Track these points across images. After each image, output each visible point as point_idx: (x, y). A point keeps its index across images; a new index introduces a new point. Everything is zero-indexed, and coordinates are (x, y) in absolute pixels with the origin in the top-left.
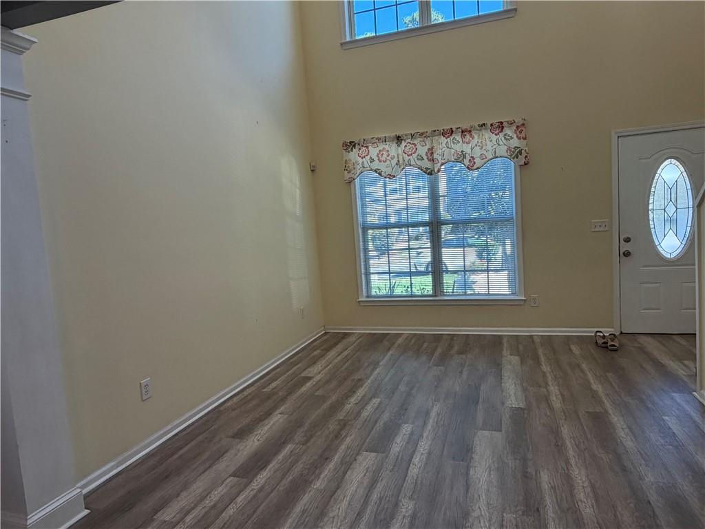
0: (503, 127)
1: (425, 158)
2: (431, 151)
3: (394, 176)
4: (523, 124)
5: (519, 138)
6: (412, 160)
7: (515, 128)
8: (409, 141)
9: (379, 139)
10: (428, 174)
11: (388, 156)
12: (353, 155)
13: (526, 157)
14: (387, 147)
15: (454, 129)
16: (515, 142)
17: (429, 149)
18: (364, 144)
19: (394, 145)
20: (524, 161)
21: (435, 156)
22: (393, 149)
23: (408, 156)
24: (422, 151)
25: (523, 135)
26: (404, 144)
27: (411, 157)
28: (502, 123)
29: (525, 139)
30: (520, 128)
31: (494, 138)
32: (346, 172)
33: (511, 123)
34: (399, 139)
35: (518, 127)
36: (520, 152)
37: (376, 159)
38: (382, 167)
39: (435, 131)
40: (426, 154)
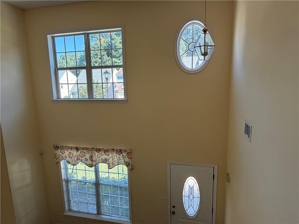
0: (122, 152)
1: (89, 159)
2: (91, 157)
3: (76, 165)
4: (130, 152)
5: (129, 158)
6: (83, 159)
7: (127, 154)
8: (82, 151)
9: (69, 147)
10: (90, 167)
11: (73, 156)
12: (58, 152)
13: (132, 166)
14: (72, 152)
15: (101, 149)
16: (127, 160)
17: (90, 156)
18: (63, 148)
19: (75, 151)
20: (131, 169)
21: (93, 159)
22: (75, 153)
23: (81, 157)
24: (88, 156)
25: (130, 157)
26: (79, 152)
27: (83, 158)
28: (121, 150)
29: (131, 158)
30: (129, 154)
31: (118, 156)
32: (55, 159)
33: (125, 151)
34: (77, 149)
35: (128, 153)
36: (129, 164)
37: (67, 156)
38: (70, 160)
39: (93, 148)
40: (90, 158)
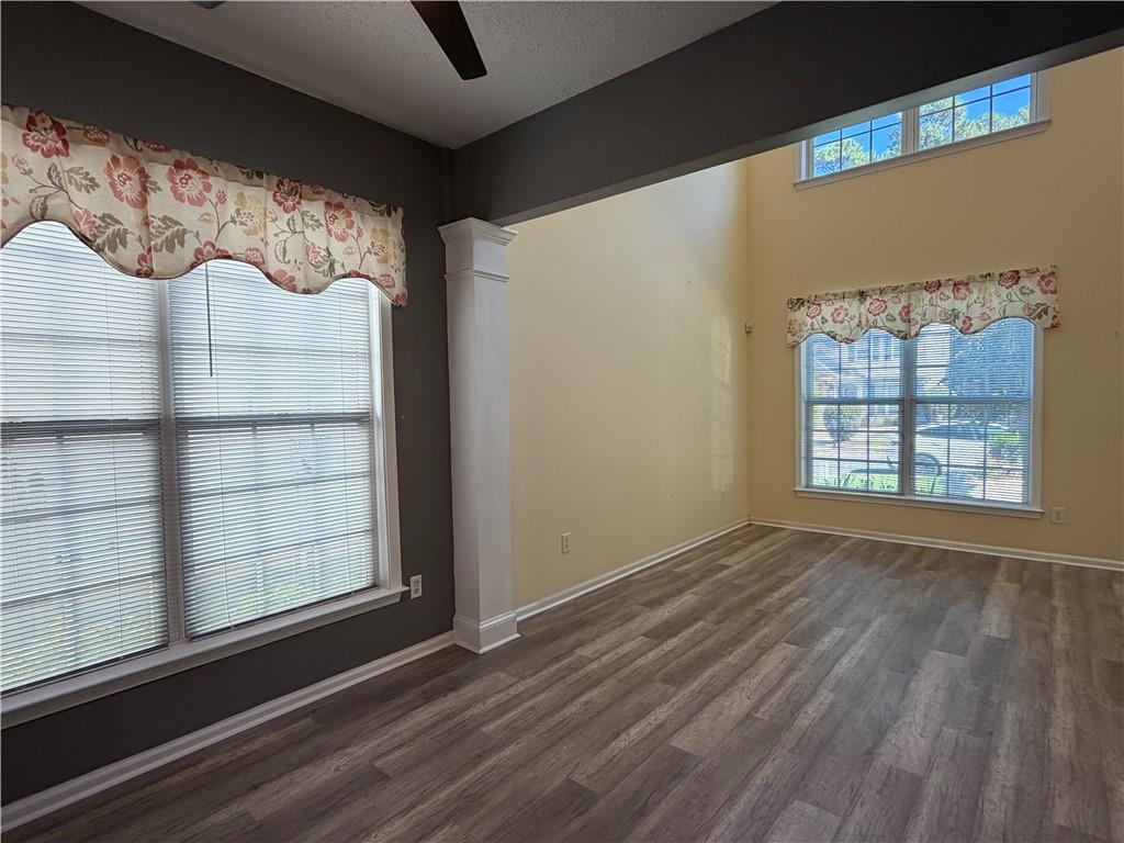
0: (1019, 278)
1: (898, 318)
2: (907, 310)
3: (853, 341)
4: (1053, 273)
5: (1045, 292)
6: (879, 320)
7: (1038, 278)
8: (877, 297)
9: (835, 295)
10: (901, 338)
11: (847, 315)
12: (801, 315)
13: (1055, 317)
14: (846, 305)
15: (943, 282)
16: (1038, 297)
17: (904, 308)
18: (816, 301)
19: (855, 303)
20: (1052, 325)
21: (912, 315)
22: (854, 308)
23: (874, 315)
24: (895, 309)
25: (1051, 287)
26: (869, 300)
27: (877, 317)
28: (1017, 272)
29: (1055, 292)
30: (1048, 279)
31: (1004, 292)
32: (789, 335)
33: (1032, 272)
34: (862, 295)
35: (1043, 277)
36: (1046, 311)
37: (830, 319)
38: (838, 329)
39: (914, 284)
40: (900, 314)
